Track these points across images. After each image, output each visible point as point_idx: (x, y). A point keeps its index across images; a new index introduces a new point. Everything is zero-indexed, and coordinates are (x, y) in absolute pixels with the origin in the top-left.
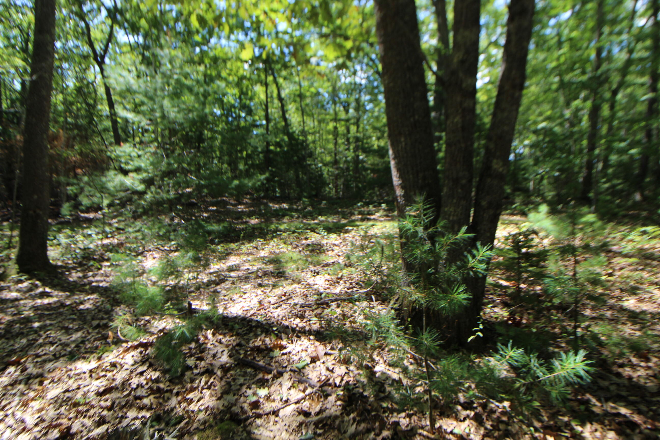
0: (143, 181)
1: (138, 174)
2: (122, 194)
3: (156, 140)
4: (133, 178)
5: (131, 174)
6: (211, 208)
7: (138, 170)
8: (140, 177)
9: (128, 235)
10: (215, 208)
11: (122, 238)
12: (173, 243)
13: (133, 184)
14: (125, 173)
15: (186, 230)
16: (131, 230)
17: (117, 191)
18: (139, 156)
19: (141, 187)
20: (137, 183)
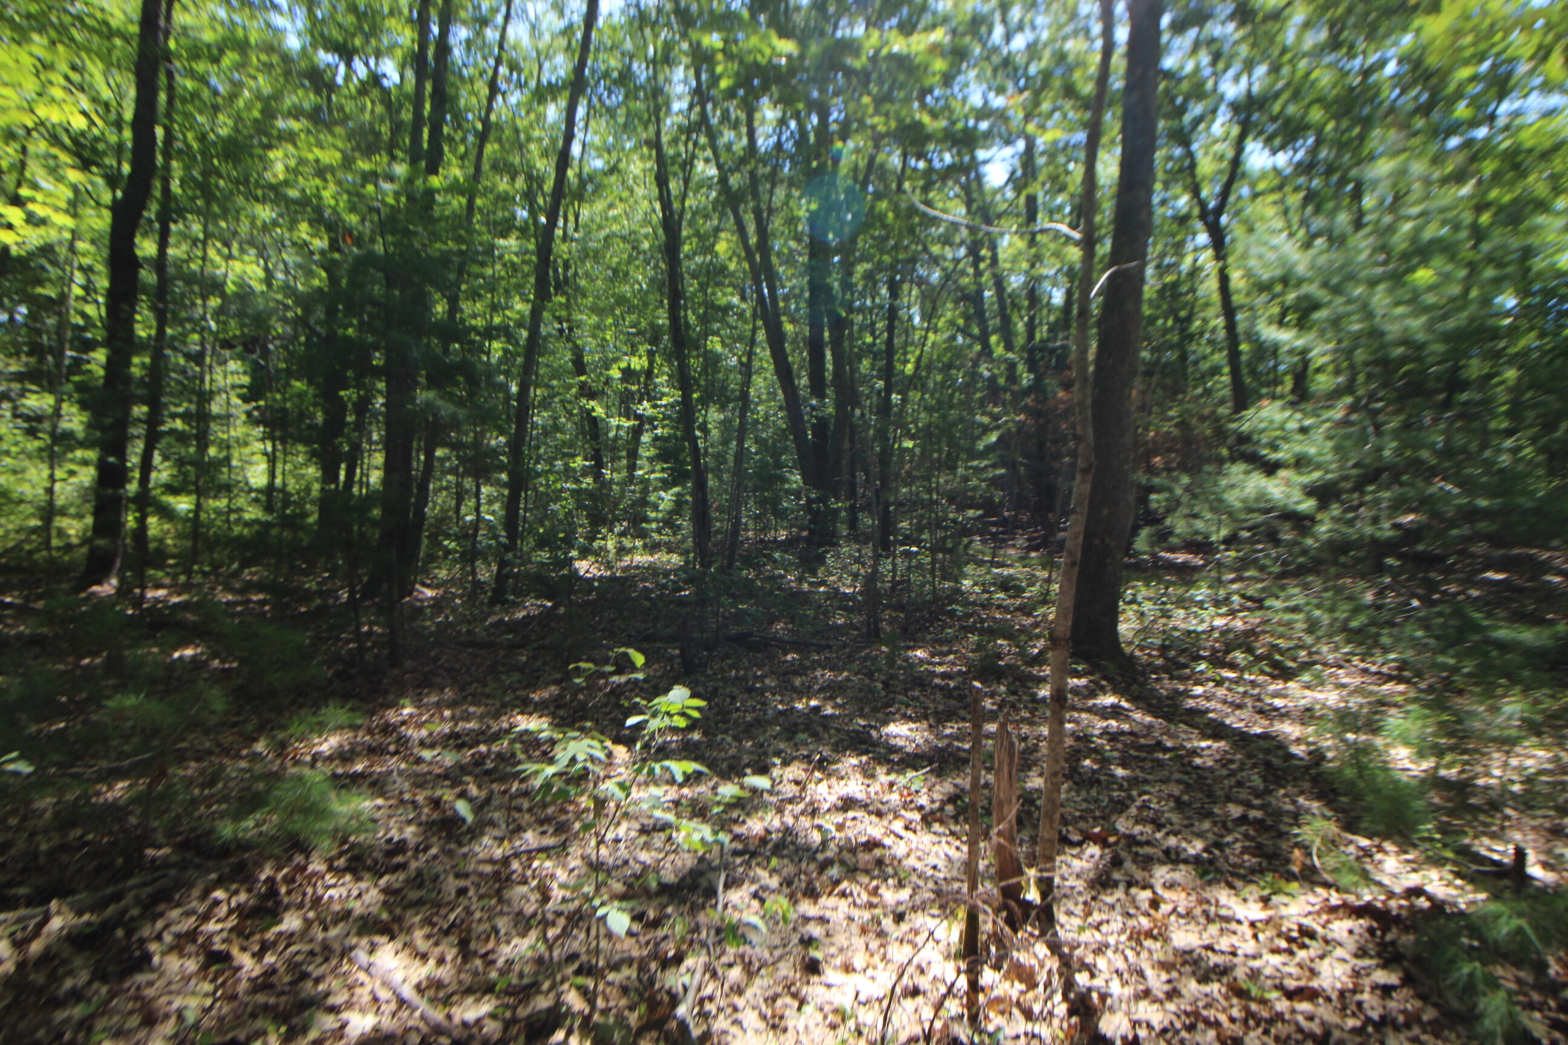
0: (1310, 491)
1: (1300, 473)
2: (1260, 518)
3: (1349, 389)
4: (1288, 483)
5: (1283, 473)
6: (1491, 575)
7: (1300, 463)
8: (1306, 479)
9: (1269, 614)
10: (1500, 577)
11: (1254, 619)
12: (1392, 656)
13: (1288, 496)
14: (1271, 469)
15: (1427, 628)
16: (1278, 604)
17: (1250, 510)
18: (1304, 430)
19: (1307, 505)
20: (1297, 494)
